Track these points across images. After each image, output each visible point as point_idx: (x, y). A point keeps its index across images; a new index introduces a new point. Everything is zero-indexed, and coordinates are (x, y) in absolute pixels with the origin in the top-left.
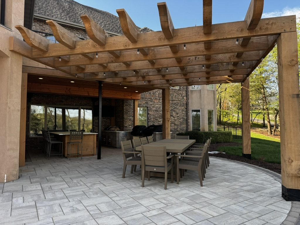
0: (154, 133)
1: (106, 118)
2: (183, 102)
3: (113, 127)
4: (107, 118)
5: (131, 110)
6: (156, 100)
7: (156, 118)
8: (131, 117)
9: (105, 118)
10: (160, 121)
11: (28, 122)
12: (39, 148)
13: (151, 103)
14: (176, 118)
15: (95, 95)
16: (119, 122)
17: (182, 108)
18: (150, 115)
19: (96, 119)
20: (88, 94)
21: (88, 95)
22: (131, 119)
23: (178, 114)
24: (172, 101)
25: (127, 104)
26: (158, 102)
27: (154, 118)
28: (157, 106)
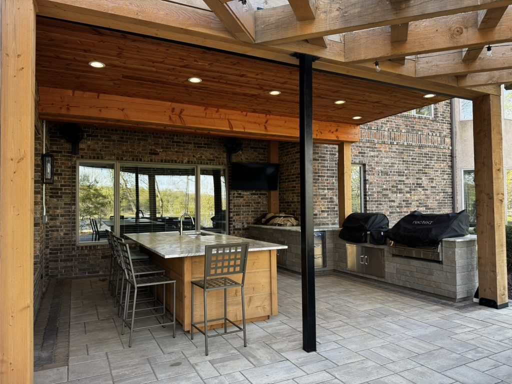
0: (444, 240)
1: (258, 194)
2: (444, 151)
3: (281, 217)
4: (260, 194)
5: (325, 173)
6: (384, 145)
7: (384, 192)
8: (326, 191)
9: (254, 194)
10: (393, 199)
11: (73, 207)
12: (101, 273)
13: (372, 154)
14: (428, 192)
15: (246, 131)
16: (292, 202)
17: (442, 165)
18: (371, 183)
19: (236, 195)
20: (231, 126)
21: (229, 129)
22: (325, 195)
23: (432, 182)
24: (420, 147)
25: (317, 155)
26: (388, 150)
27: (380, 192)
28: (387, 160)
